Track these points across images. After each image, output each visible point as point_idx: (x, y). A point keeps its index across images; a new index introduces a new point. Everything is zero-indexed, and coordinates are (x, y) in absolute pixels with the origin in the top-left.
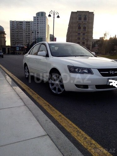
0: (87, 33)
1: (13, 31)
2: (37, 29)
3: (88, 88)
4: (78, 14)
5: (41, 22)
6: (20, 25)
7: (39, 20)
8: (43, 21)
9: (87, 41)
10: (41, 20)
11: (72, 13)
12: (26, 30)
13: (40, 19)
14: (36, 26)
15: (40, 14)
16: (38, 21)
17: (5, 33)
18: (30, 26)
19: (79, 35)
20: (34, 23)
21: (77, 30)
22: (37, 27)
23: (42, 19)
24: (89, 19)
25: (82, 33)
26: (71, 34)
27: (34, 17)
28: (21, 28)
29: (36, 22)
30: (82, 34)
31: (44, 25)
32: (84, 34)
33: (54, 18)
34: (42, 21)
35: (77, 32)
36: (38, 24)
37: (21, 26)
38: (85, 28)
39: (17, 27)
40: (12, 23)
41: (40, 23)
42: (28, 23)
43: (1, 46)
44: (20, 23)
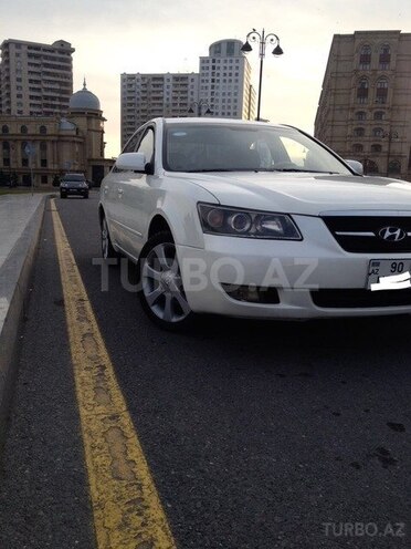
0: (389, 109)
1: (129, 110)
2: (212, 100)
3: (277, 301)
4: (358, 42)
5: (225, 74)
6: (152, 88)
7: (219, 68)
8: (234, 71)
9: (390, 141)
10: (225, 68)
11: (338, 39)
12: (175, 104)
13: (222, 65)
14: (210, 90)
15: (224, 48)
16: (216, 71)
17: (103, 115)
18: (186, 92)
19: (360, 119)
20: (203, 81)
21: (353, 99)
22: (212, 93)
23: (228, 65)
24: (398, 61)
25: (371, 109)
26: (330, 117)
27: (203, 60)
28: (158, 98)
29: (210, 78)
30: (370, 115)
31: (236, 87)
32: (379, 115)
33: (262, 55)
34: (228, 71)
35: (353, 109)
36: (216, 84)
37: (158, 92)
38: (382, 93)
39: (145, 95)
40: (129, 81)
41: (221, 78)
42: (181, 80)
43: (90, 160)
44: (156, 82)
